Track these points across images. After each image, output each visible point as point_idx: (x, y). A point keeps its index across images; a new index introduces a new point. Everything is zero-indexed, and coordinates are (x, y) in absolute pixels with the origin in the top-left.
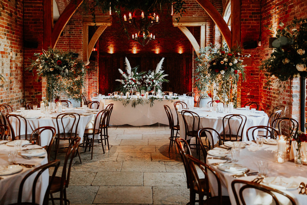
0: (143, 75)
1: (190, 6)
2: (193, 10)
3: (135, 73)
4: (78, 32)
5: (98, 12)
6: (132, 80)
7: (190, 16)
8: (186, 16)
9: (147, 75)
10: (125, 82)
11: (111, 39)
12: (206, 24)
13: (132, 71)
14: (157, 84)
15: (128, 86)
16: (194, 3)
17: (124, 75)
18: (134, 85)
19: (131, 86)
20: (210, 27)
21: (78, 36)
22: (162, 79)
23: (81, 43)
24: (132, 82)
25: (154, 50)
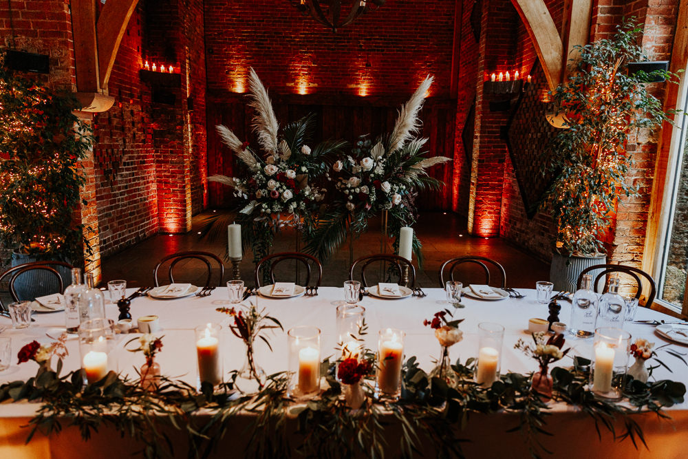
0: (332, 159)
3: (295, 148)
6: (280, 177)
9: (350, 159)
10: (251, 188)
11: (239, 51)
13: (281, 135)
14: (398, 199)
15: (260, 207)
17: (247, 156)
18: (290, 201)
19: (277, 208)
22: (420, 176)
23: (63, 8)
24: (281, 187)
25: (353, 86)
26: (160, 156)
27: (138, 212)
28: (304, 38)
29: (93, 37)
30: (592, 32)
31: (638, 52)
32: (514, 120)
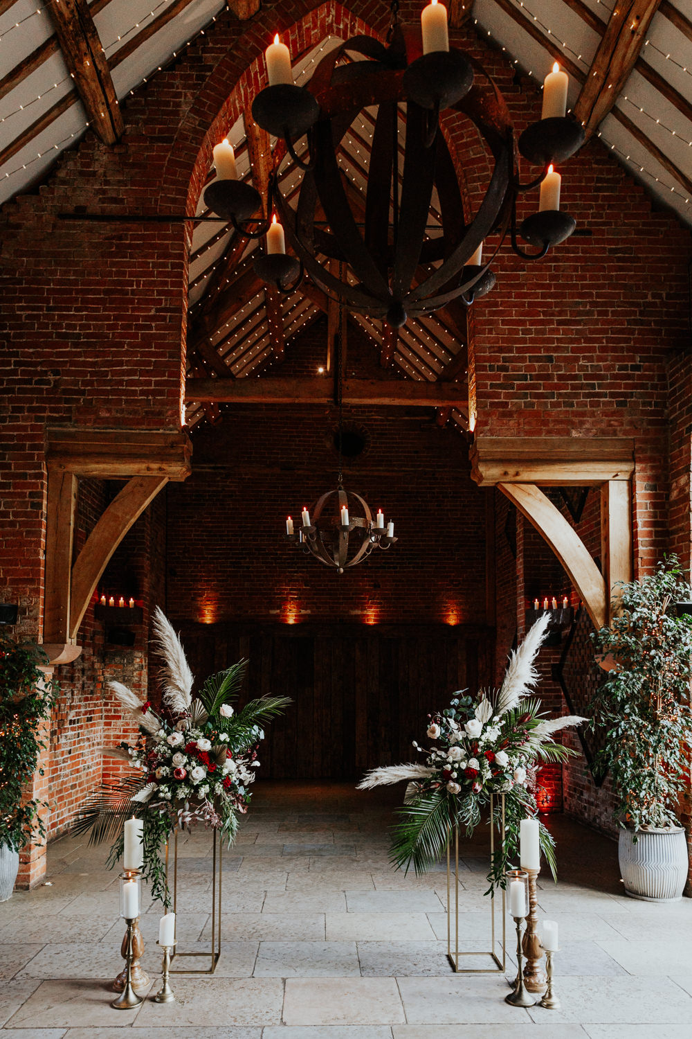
1: (557, 387)
2: (572, 405)
4: (24, 504)
5: (122, 411)
7: (559, 432)
8: (539, 433)
11: (209, 572)
12: (633, 473)
14: (521, 776)
16: (575, 377)
17: (148, 721)
20: (653, 488)
21: (23, 524)
23: (38, 554)
24: (189, 763)
25: (358, 612)
26: (110, 710)
27: (80, 785)
28: (293, 554)
29: (68, 583)
30: (635, 566)
31: (686, 590)
32: (568, 656)
